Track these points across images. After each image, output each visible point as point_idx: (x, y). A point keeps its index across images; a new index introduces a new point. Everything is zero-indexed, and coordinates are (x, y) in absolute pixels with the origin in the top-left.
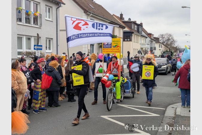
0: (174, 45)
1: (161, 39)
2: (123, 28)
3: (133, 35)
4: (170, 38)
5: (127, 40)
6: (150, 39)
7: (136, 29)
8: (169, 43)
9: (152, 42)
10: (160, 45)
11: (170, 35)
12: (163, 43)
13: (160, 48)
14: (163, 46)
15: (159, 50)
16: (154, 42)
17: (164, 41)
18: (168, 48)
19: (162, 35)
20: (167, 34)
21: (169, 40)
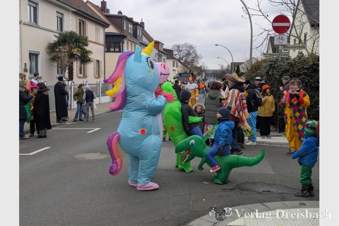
0: (198, 63)
1: (177, 53)
2: (105, 26)
3: (125, 41)
4: (191, 51)
5: (115, 50)
6: (157, 52)
7: (131, 31)
8: (189, 60)
9: (160, 56)
10: (174, 63)
11: (191, 47)
12: (179, 60)
13: (175, 68)
14: (179, 64)
15: (174, 70)
16: (164, 57)
17: (182, 56)
18: (188, 68)
19: (178, 47)
20: (186, 45)
21: (189, 54)
